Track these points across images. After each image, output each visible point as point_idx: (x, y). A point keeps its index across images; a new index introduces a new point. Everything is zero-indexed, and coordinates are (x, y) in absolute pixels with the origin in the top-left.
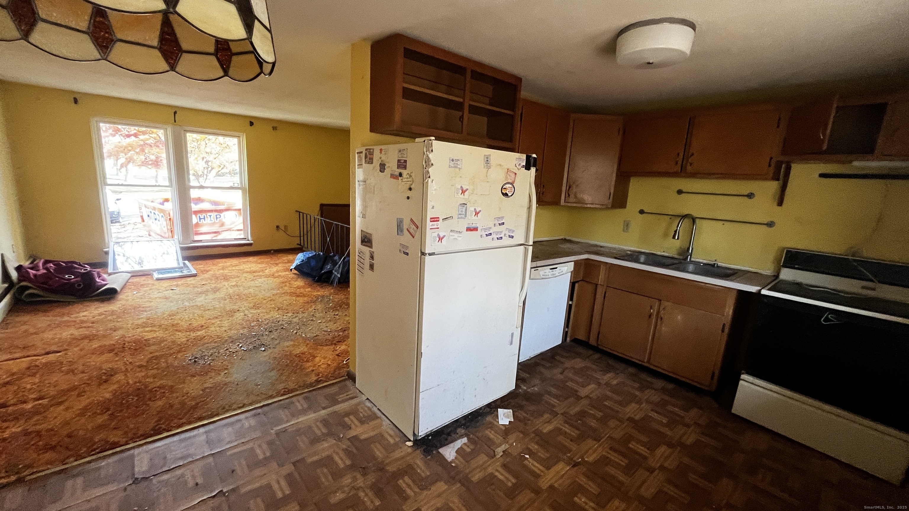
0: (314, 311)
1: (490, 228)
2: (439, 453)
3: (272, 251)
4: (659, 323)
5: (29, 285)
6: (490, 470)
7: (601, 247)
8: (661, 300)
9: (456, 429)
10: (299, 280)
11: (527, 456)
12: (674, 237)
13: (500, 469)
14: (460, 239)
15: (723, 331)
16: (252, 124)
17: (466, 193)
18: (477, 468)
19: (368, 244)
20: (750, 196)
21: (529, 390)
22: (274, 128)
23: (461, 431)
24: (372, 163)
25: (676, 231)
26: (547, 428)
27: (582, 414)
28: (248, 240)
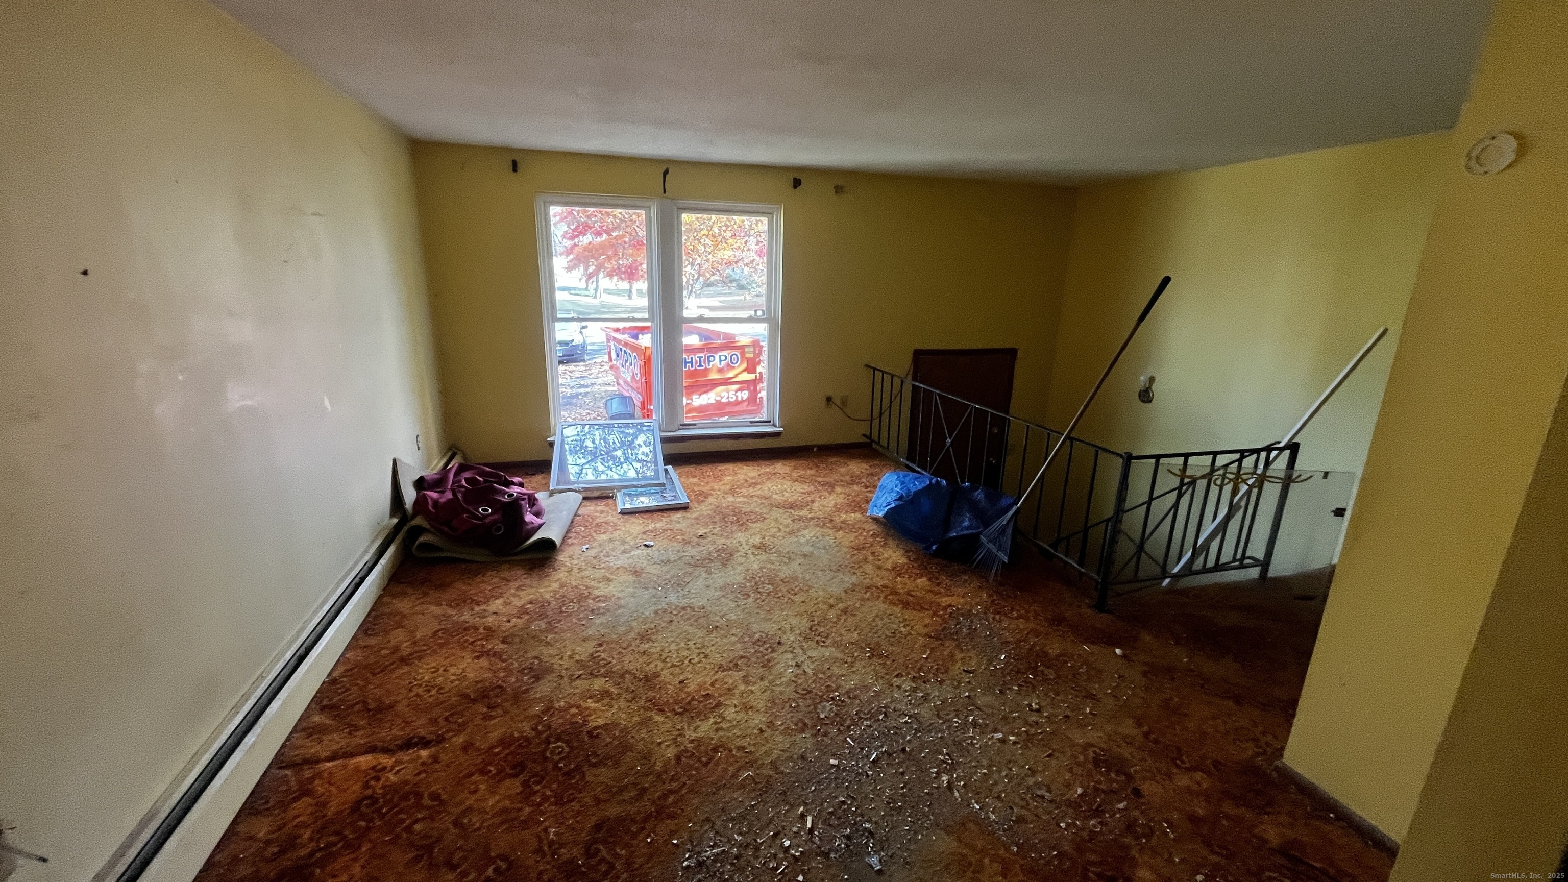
0: (966, 679)
3: (815, 449)
5: (428, 525)
16: (797, 183)
22: (838, 190)
28: (774, 425)
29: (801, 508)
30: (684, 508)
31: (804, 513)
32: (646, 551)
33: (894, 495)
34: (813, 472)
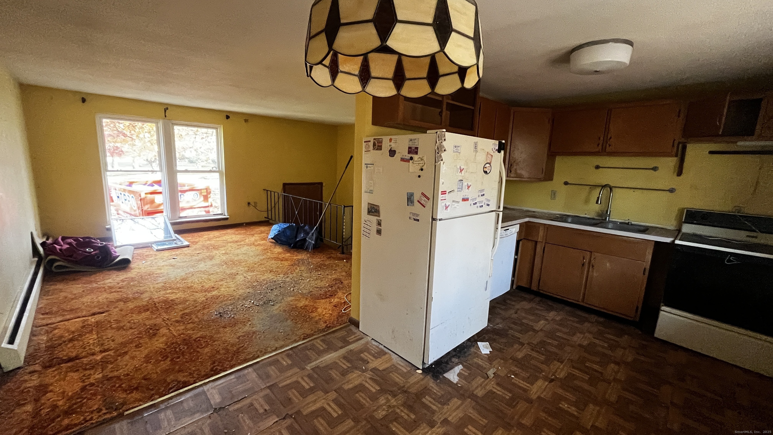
0: (300, 272)
1: (476, 199)
2: (444, 377)
3: (244, 224)
4: (590, 270)
5: (57, 258)
6: (488, 388)
7: (534, 212)
8: (591, 252)
9: (450, 359)
10: (277, 247)
11: (513, 376)
12: (597, 202)
13: (495, 386)
14: (458, 207)
15: (644, 274)
17: (463, 172)
18: (478, 387)
19: (375, 214)
20: (655, 169)
21: (495, 327)
22: (246, 121)
23: (455, 360)
24: (381, 150)
25: (598, 198)
26: (520, 355)
27: (542, 343)
28: (225, 215)
30: (188, 246)
32: (174, 260)
34: (244, 231)
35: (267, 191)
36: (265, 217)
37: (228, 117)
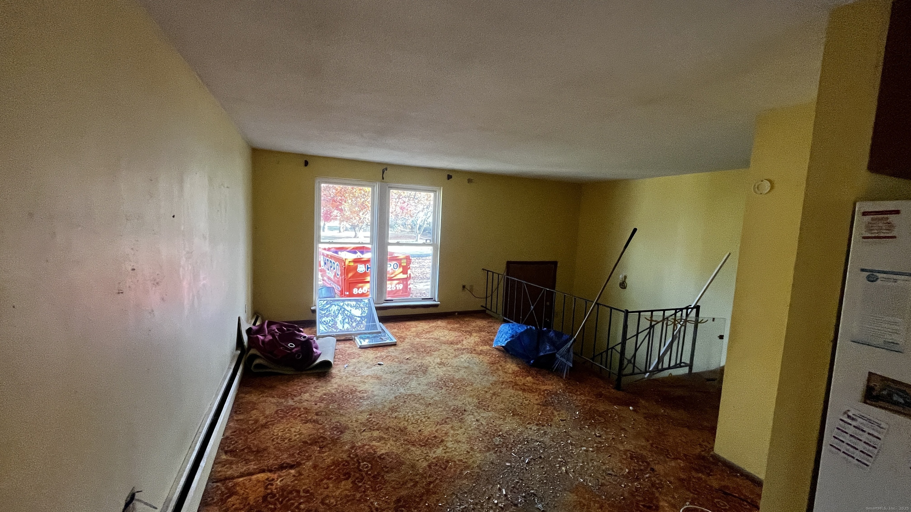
0: (562, 423)
3: (456, 314)
5: (258, 354)
10: (508, 360)
22: (470, 181)
28: (435, 301)
29: (457, 344)
30: (394, 345)
31: (459, 346)
32: (380, 367)
33: (509, 335)
34: (458, 325)
35: (488, 271)
36: (482, 306)
37: (449, 177)
